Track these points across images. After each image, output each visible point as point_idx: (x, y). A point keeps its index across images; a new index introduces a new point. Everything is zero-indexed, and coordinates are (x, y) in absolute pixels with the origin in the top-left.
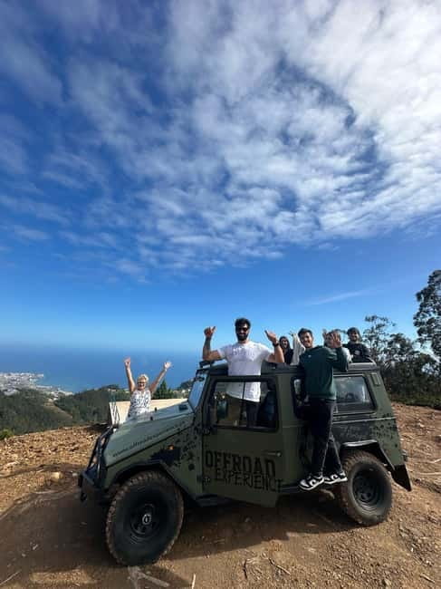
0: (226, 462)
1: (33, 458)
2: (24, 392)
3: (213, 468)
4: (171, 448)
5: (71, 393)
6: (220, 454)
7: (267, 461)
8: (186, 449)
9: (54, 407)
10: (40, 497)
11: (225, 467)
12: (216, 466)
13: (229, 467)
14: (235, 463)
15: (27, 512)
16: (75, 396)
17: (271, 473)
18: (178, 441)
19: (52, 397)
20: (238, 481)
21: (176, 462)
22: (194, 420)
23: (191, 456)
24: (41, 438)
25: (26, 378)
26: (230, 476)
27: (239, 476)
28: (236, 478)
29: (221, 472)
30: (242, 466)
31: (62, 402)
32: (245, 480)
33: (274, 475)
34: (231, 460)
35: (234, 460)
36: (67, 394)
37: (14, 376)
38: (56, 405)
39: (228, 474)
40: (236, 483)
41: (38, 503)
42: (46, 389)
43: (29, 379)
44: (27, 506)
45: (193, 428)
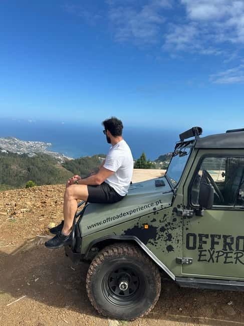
0: (214, 243)
1: (39, 207)
2: (40, 155)
3: (197, 251)
4: (146, 227)
5: (72, 159)
6: (207, 236)
8: (163, 229)
9: (62, 168)
10: (41, 239)
11: (212, 248)
12: (200, 247)
13: (218, 248)
14: (226, 244)
15: (32, 250)
16: (75, 161)
18: (154, 220)
19: (60, 160)
20: (229, 260)
21: (152, 241)
22: (173, 201)
23: (170, 237)
24: (53, 190)
25: (39, 146)
26: (218, 257)
27: (229, 255)
28: (226, 257)
29: (207, 253)
30: (234, 246)
31: (67, 164)
32: (237, 258)
34: (221, 241)
35: (225, 241)
36: (70, 159)
37: (31, 143)
38: (63, 166)
39: (216, 254)
40: (225, 262)
41: (40, 244)
42: (54, 154)
43: (41, 146)
44: (32, 245)
45: (172, 208)
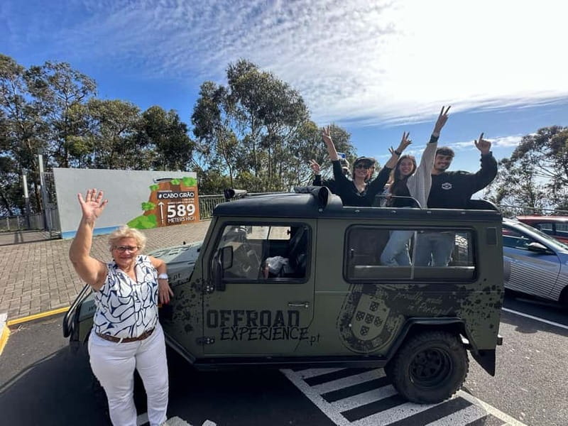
0: (237, 320)
3: (219, 328)
6: (229, 312)
7: (290, 313)
8: (180, 308)
11: (236, 324)
12: (223, 324)
13: (242, 324)
14: (249, 319)
17: (294, 322)
20: (253, 336)
21: (168, 321)
22: (192, 275)
23: (188, 316)
26: (241, 334)
27: (254, 331)
28: (250, 334)
29: (230, 331)
30: (258, 322)
32: (262, 334)
33: (297, 324)
34: (245, 317)
35: (249, 317)
39: (239, 331)
40: (249, 339)
45: (190, 283)
